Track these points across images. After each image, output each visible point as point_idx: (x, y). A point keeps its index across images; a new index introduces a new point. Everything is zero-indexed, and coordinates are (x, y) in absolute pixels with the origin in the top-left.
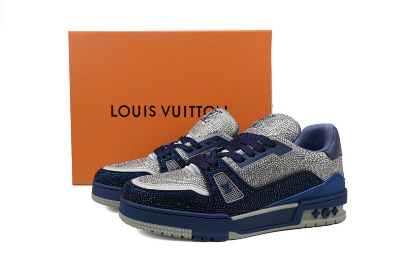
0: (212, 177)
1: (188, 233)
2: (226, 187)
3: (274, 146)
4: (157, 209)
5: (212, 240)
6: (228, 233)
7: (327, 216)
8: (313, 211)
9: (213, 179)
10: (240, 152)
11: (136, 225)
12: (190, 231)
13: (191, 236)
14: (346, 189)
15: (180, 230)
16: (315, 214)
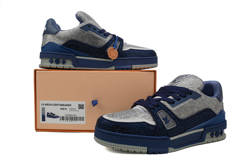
0: (157, 113)
1: (145, 149)
2: (165, 119)
3: (191, 94)
4: (124, 134)
5: (160, 153)
6: (168, 148)
7: (218, 136)
8: (211, 133)
9: (157, 114)
10: (171, 97)
11: (104, 144)
12: (146, 148)
13: (146, 151)
14: (225, 120)
15: (140, 147)
16: (212, 135)
